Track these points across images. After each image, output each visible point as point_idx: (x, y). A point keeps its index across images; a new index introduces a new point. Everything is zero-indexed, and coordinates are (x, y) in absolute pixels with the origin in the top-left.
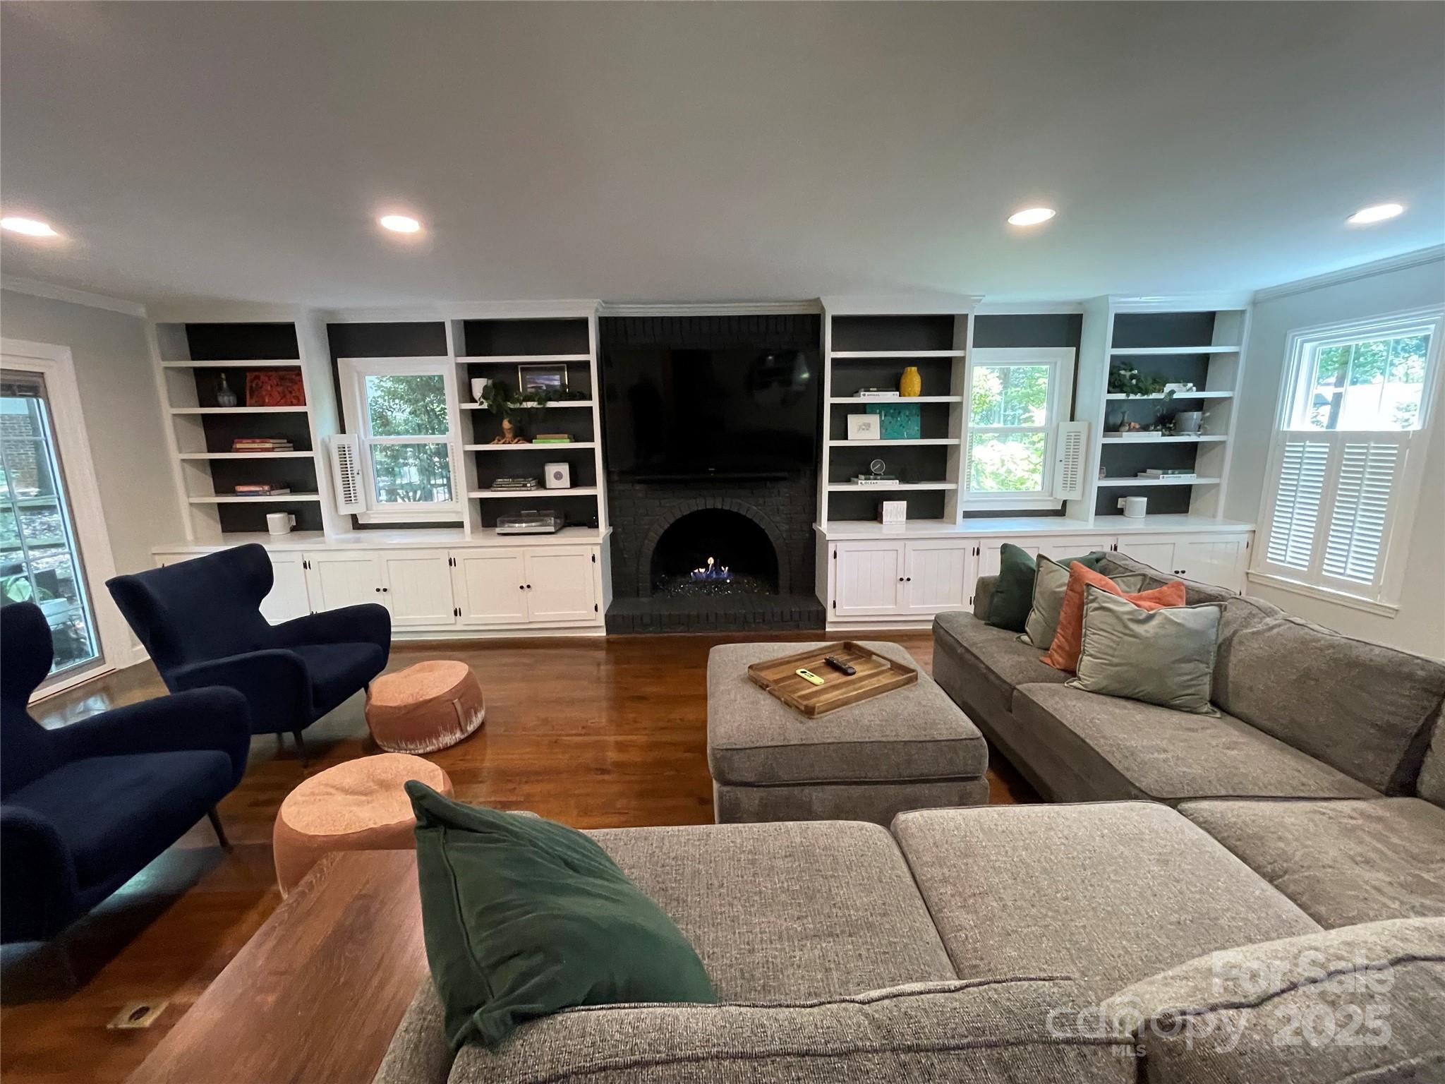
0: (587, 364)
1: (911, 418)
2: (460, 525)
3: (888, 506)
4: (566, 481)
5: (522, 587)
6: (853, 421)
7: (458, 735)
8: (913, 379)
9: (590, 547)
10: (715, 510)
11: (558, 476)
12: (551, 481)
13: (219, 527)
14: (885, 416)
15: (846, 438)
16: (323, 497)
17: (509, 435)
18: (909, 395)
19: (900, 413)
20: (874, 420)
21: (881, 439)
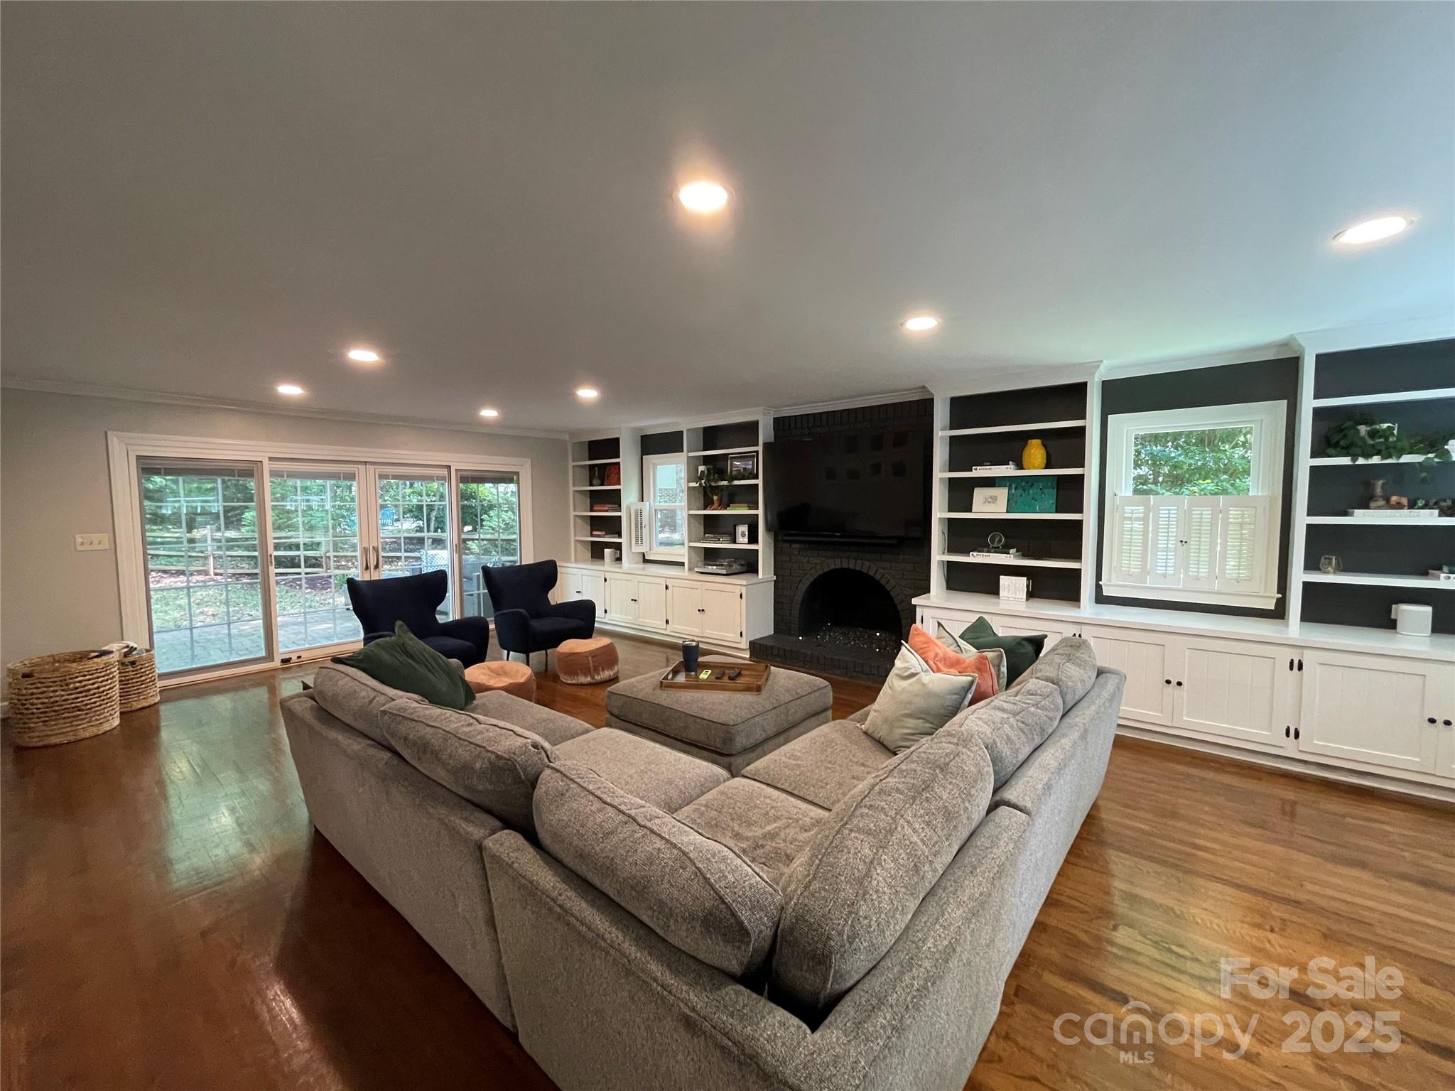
0: (757, 452)
1: (1046, 491)
2: (682, 564)
3: (1004, 580)
4: (746, 540)
5: (699, 610)
6: (979, 494)
7: (589, 679)
8: (1035, 452)
9: (739, 587)
10: (848, 569)
11: (743, 535)
12: (740, 539)
13: (590, 554)
14: (1016, 488)
15: (970, 510)
16: (624, 540)
17: (716, 504)
18: (1029, 469)
19: (1032, 485)
20: (1002, 494)
21: (1008, 512)
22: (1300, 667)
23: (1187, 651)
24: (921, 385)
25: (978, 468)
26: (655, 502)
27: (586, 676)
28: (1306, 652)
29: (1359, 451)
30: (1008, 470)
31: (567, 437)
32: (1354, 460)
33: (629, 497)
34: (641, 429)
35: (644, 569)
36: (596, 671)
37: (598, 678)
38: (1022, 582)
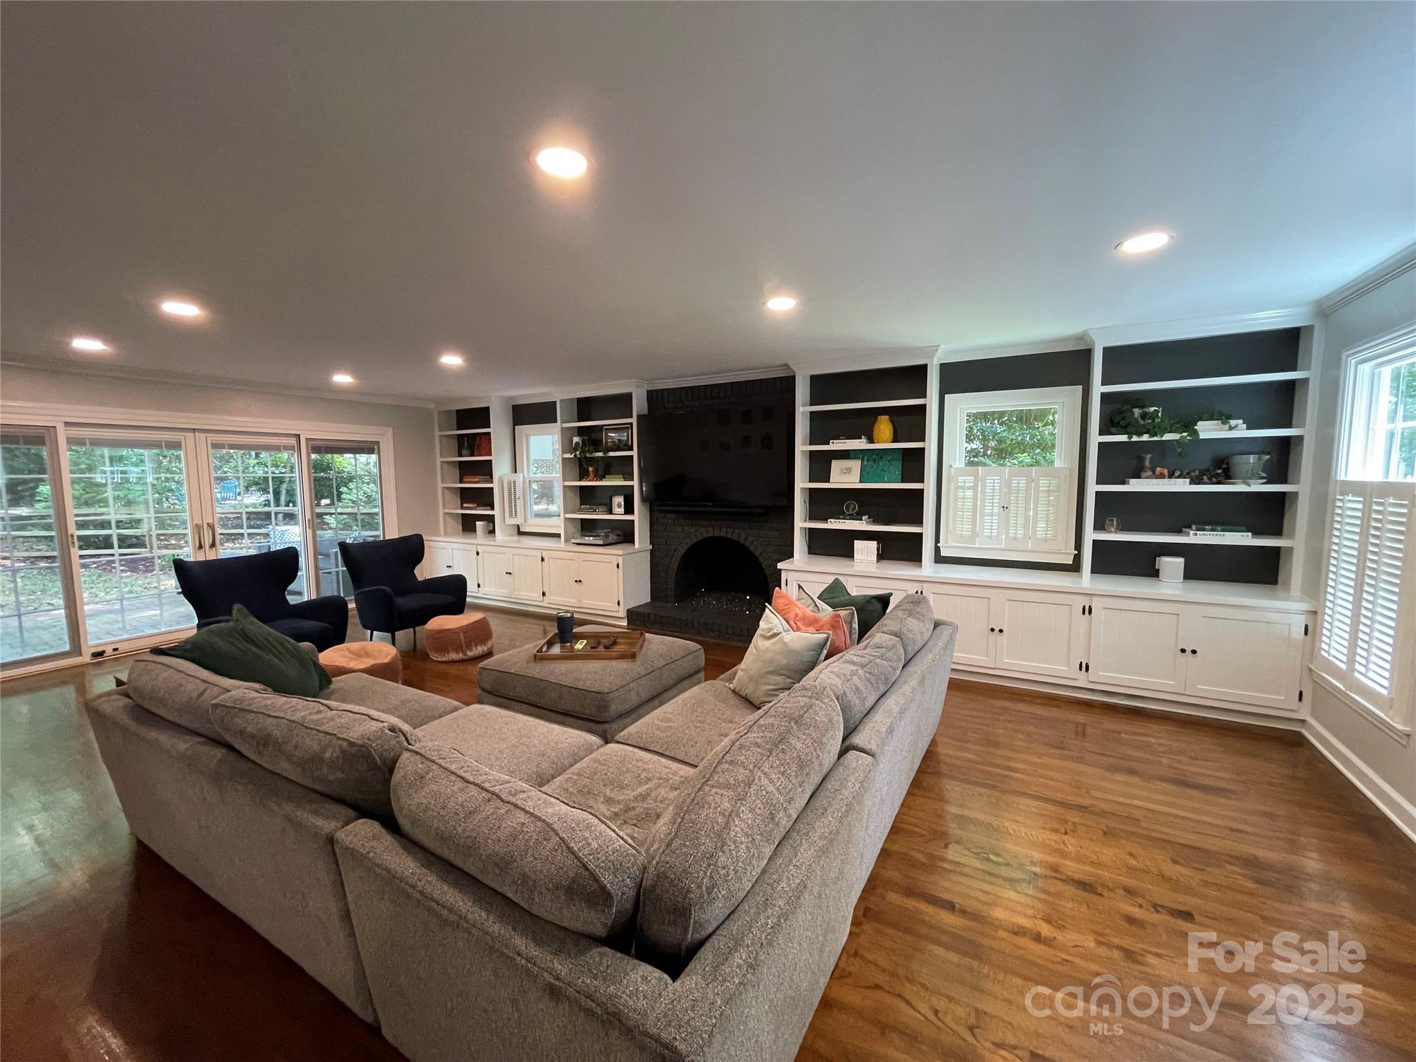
0: (631, 424)
1: (893, 463)
2: (558, 536)
3: (858, 544)
4: (622, 510)
5: (576, 581)
6: (836, 465)
7: (461, 656)
8: (884, 427)
9: (616, 557)
10: (720, 538)
11: (619, 506)
12: (616, 510)
13: (461, 528)
14: (868, 461)
15: (828, 481)
16: (496, 512)
17: (592, 475)
18: (878, 442)
19: (881, 458)
20: (856, 465)
21: (860, 482)
22: (1090, 612)
23: (1007, 602)
24: (783, 362)
25: (835, 441)
26: (530, 472)
27: (457, 652)
28: (1095, 599)
29: (1133, 430)
30: (860, 444)
31: (433, 406)
32: (1130, 438)
33: (501, 467)
34: (512, 398)
35: (519, 541)
36: (469, 647)
37: (470, 654)
38: (873, 545)
